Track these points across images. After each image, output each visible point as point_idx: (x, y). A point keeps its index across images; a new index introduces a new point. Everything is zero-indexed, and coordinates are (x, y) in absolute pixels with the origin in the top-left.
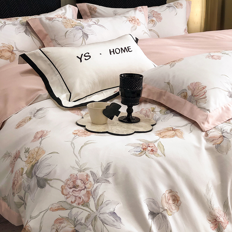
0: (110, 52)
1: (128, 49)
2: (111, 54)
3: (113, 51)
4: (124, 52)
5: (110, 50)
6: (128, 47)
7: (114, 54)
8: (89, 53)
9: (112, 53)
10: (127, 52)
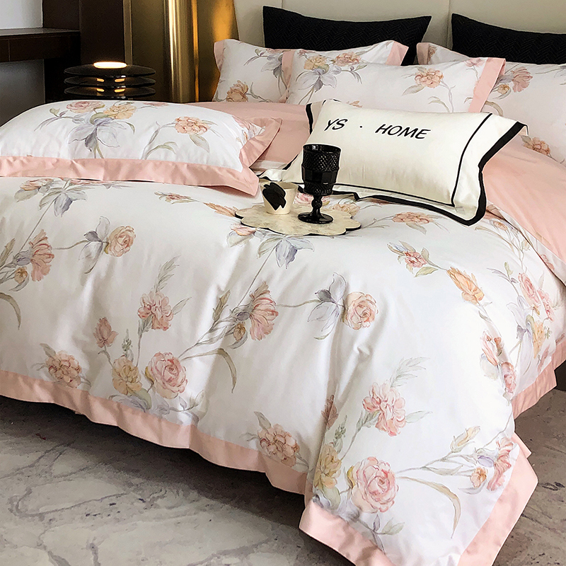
0: (381, 128)
1: (420, 133)
2: (377, 131)
3: (386, 130)
4: (406, 135)
5: (384, 125)
6: (423, 130)
7: (384, 132)
8: (346, 120)
9: (382, 131)
10: (412, 136)
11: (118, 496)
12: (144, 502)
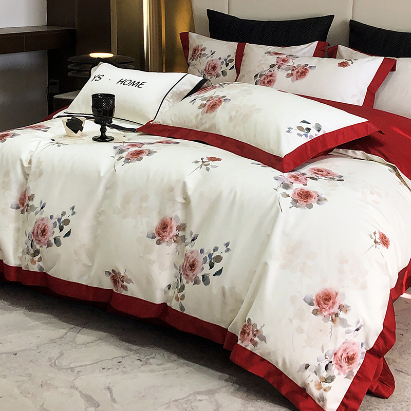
11: (123, 357)
12: (141, 361)
